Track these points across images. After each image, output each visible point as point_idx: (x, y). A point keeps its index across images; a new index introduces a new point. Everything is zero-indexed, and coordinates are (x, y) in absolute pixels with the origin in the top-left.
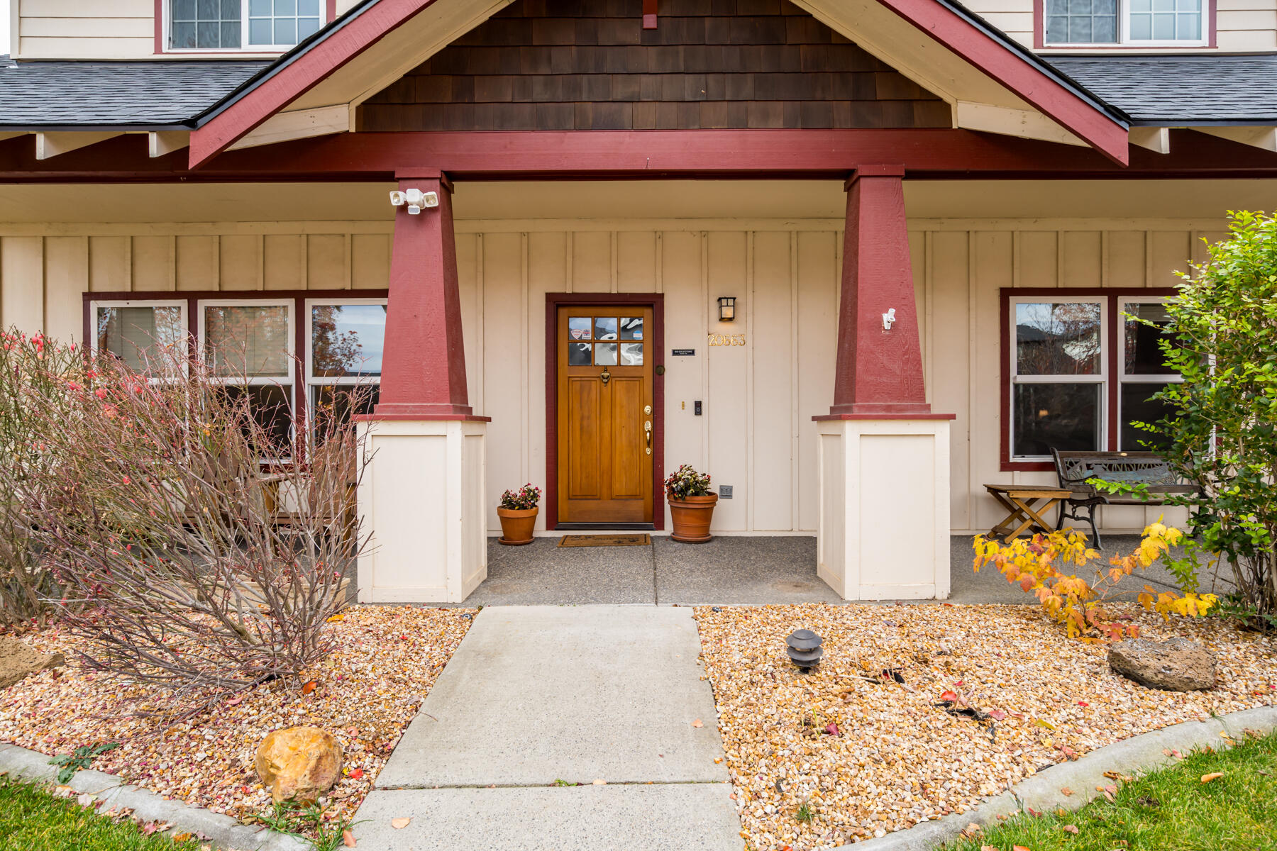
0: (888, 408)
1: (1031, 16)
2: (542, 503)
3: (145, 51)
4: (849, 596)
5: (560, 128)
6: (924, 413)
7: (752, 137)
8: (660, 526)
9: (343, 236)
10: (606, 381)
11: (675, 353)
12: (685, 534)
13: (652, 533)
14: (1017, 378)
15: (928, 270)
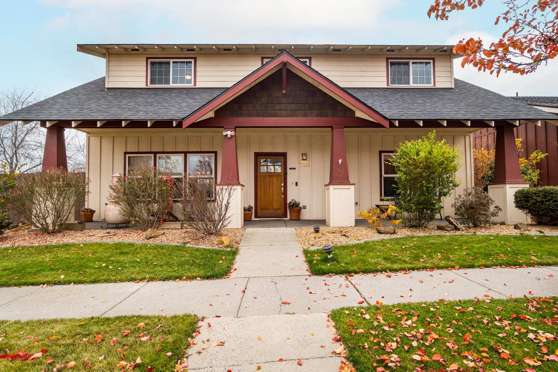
0: (340, 182)
1: (386, 78)
2: (253, 210)
3: (143, 86)
4: (331, 226)
5: (263, 116)
6: (349, 183)
7: (308, 118)
8: (287, 217)
9: (198, 136)
10: (271, 176)
11: (290, 169)
12: (294, 218)
13: (284, 219)
14: (384, 175)
15: (359, 146)
